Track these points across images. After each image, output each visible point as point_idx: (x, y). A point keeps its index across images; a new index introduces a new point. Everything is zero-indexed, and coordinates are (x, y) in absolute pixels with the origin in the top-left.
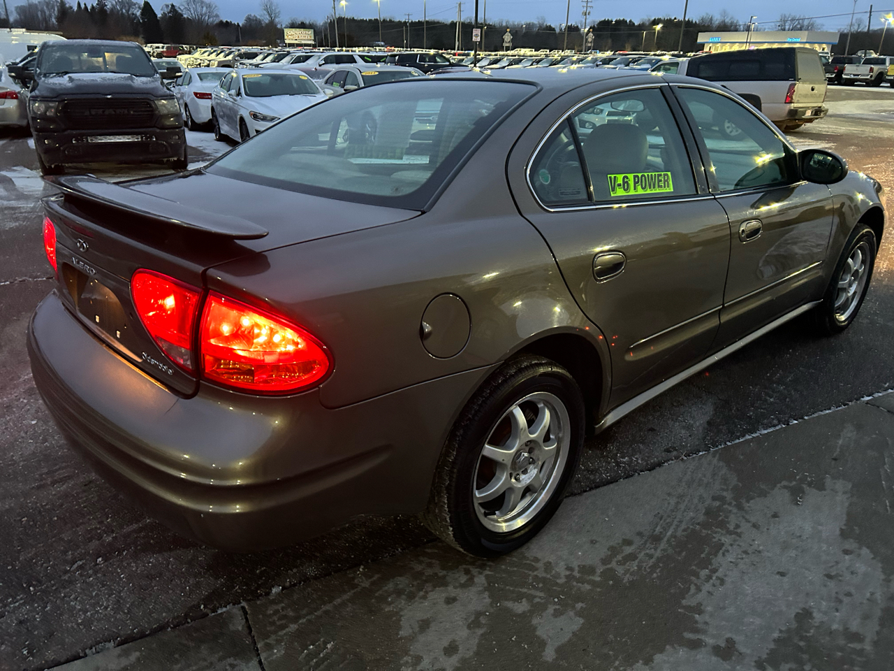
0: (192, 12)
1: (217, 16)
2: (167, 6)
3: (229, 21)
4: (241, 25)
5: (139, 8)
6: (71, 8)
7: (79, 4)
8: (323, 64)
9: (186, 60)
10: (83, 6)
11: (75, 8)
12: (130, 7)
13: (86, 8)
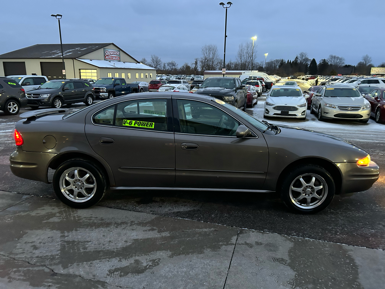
0: (333, 62)
1: (343, 63)
2: (322, 60)
3: (350, 65)
4: (355, 66)
5: (311, 61)
6: (285, 62)
7: (288, 61)
8: (360, 84)
9: (311, 81)
10: (289, 61)
11: (286, 62)
12: (307, 61)
13: (290, 62)
